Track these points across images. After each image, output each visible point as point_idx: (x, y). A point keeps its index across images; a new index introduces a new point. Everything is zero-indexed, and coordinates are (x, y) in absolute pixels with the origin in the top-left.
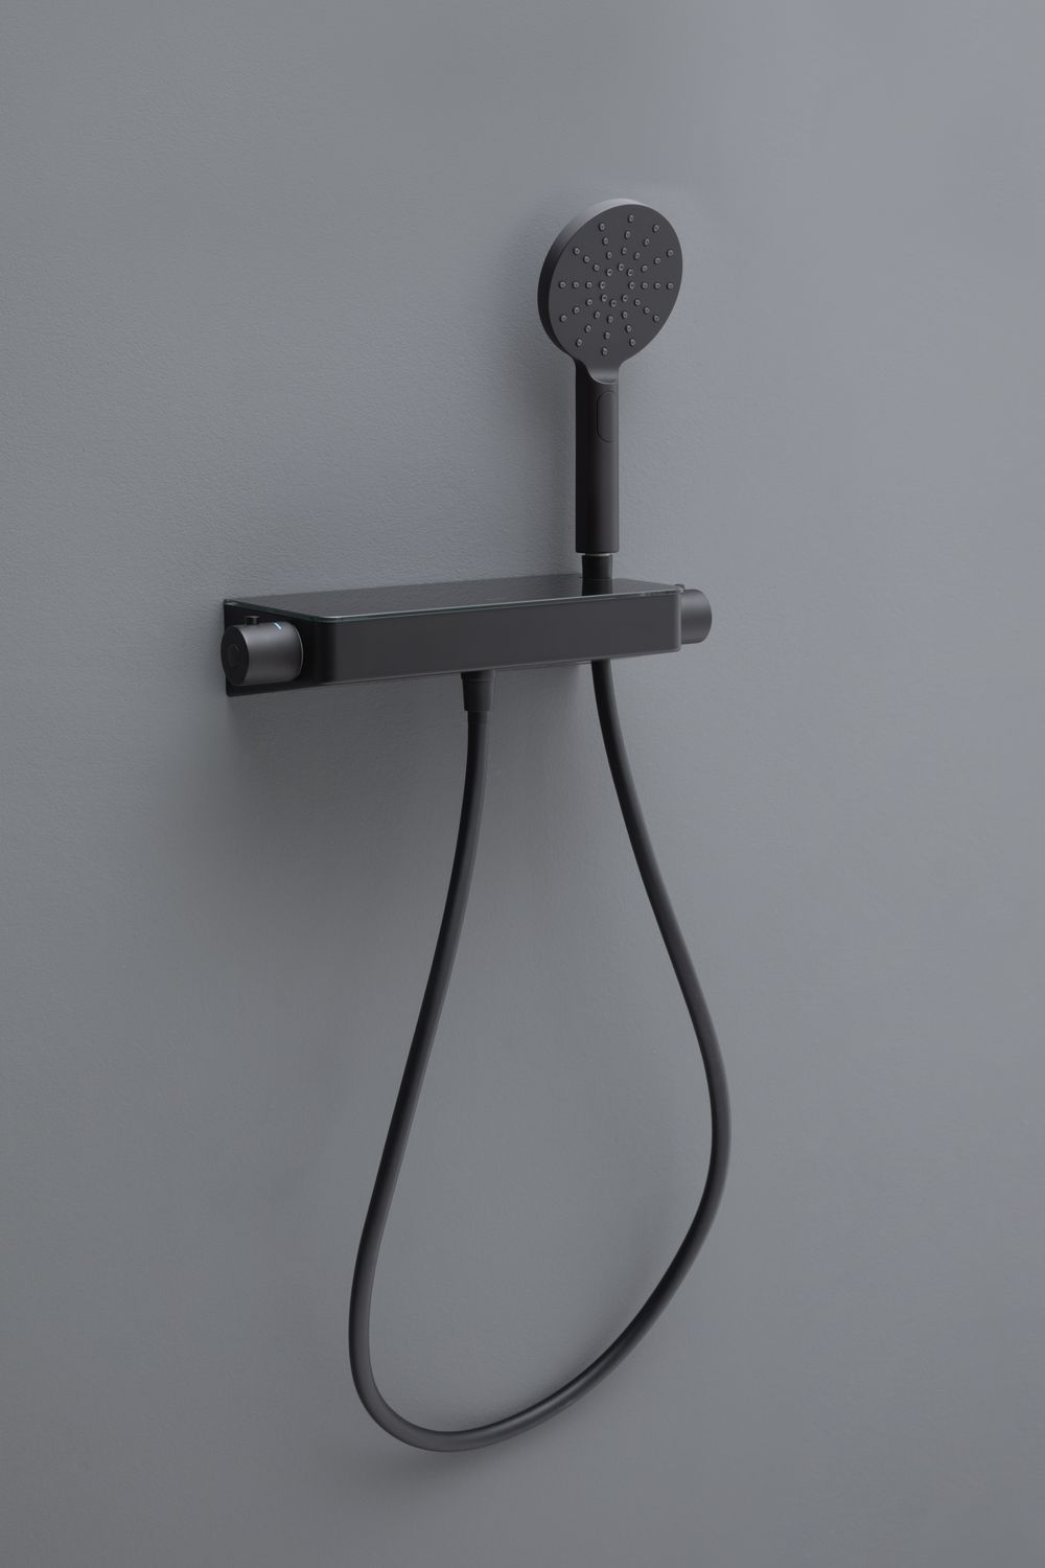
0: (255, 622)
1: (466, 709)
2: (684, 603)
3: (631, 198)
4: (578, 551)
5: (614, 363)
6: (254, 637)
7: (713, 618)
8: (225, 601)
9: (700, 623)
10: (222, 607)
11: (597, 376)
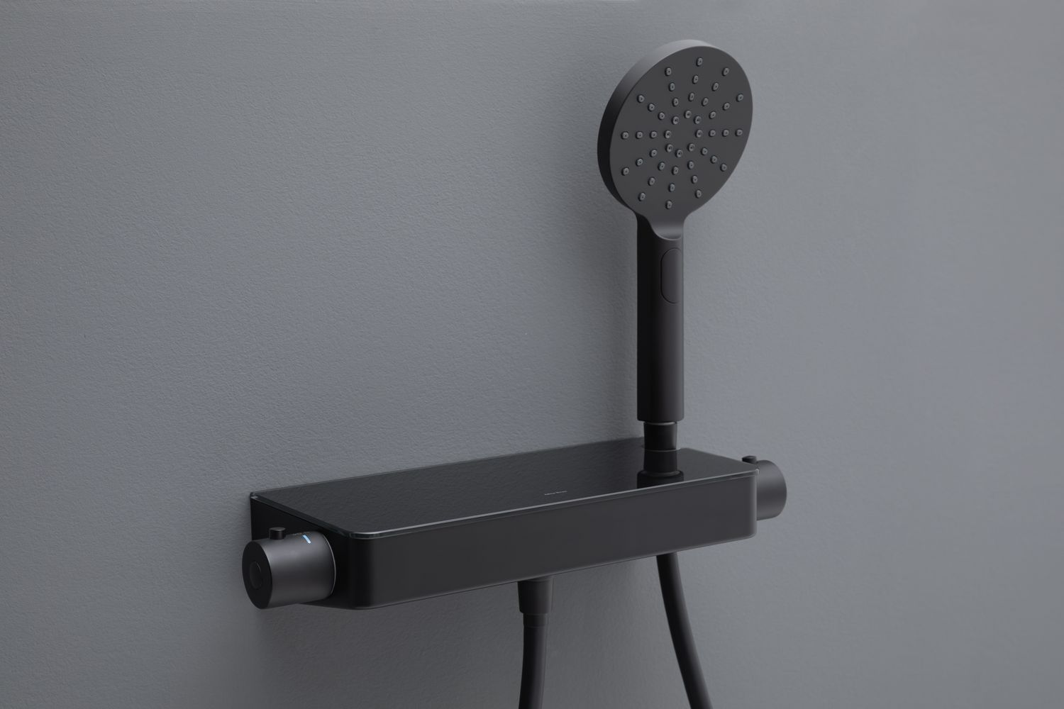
0: (280, 535)
1: (522, 610)
2: (760, 477)
3: (697, 38)
4: (640, 418)
5: (678, 217)
6: (278, 554)
7: (789, 490)
8: (251, 494)
9: (775, 496)
10: (247, 501)
11: (661, 232)
